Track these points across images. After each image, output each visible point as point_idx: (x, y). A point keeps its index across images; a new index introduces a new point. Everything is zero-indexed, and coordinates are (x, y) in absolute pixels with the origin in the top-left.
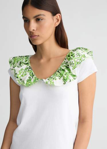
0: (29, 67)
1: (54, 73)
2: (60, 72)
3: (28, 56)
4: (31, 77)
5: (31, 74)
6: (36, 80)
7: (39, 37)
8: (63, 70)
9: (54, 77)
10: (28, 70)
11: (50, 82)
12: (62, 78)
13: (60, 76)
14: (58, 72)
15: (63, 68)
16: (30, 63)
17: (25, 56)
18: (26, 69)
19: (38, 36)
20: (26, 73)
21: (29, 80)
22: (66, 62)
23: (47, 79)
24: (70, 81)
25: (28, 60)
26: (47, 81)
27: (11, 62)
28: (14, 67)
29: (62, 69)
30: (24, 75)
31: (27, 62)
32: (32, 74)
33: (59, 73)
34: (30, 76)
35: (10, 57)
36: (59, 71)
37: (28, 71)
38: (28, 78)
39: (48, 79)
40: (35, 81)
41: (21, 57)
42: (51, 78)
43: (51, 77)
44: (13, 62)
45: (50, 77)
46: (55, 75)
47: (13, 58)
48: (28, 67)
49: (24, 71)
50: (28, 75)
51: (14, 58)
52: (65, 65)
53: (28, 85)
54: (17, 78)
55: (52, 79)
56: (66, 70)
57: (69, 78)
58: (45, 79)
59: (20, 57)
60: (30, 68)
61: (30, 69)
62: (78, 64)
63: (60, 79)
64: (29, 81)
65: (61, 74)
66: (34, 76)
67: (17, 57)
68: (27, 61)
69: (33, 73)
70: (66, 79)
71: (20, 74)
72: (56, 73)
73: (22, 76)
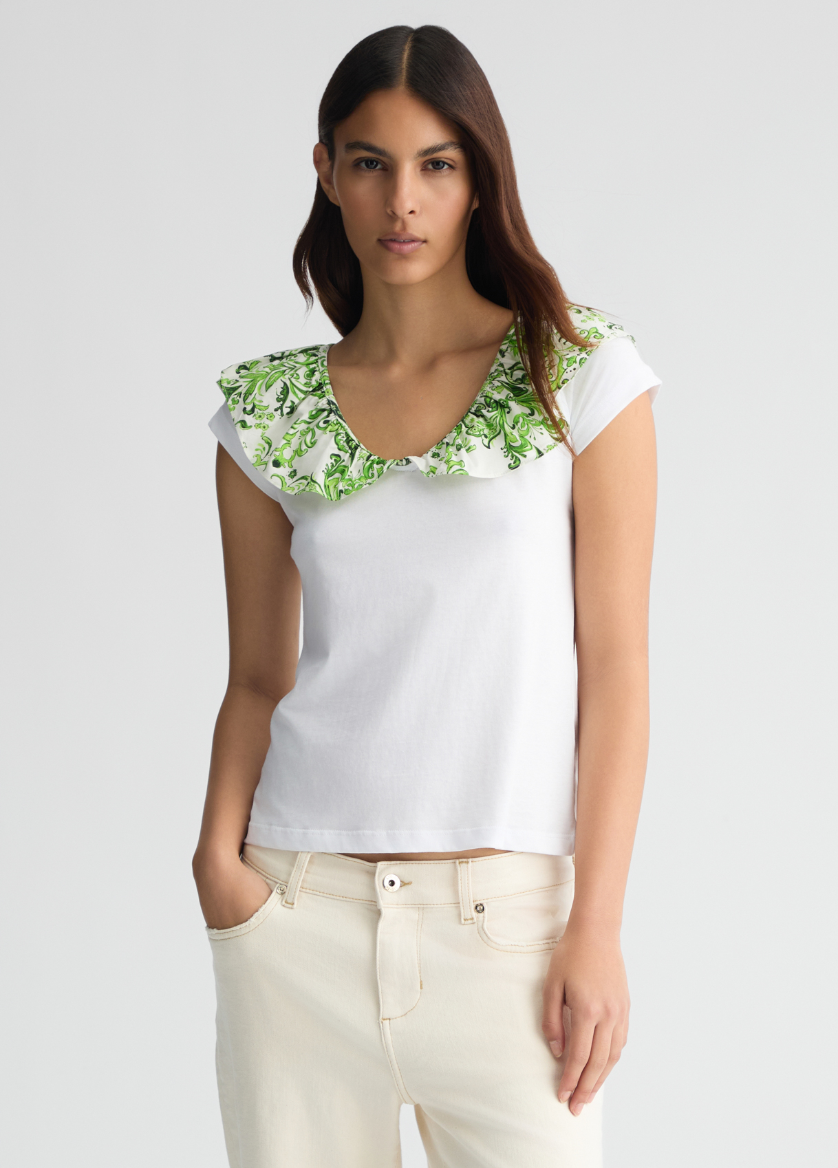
0: (326, 406)
1: (458, 423)
2: (488, 415)
3: (316, 348)
4: (346, 457)
5: (342, 439)
6: (371, 467)
7: (424, 245)
8: (501, 405)
9: (459, 441)
10: (326, 422)
11: (448, 462)
12: (498, 443)
13: (486, 431)
14: (478, 414)
15: (497, 397)
16: (330, 383)
17: (302, 352)
18: (313, 417)
19: (425, 241)
20: (313, 435)
21: (338, 469)
22: (506, 367)
23: (430, 454)
24: (540, 454)
25: (321, 369)
26: (433, 462)
27: (235, 389)
28: (249, 408)
29: (495, 401)
30: (304, 447)
31: (317, 375)
32: (349, 440)
33: (481, 419)
34: (337, 452)
35: (225, 364)
36: (484, 412)
37: (321, 424)
38: (330, 461)
39: (435, 455)
40: (368, 472)
41: (280, 358)
42: (448, 444)
43: (446, 440)
44: (243, 390)
45: (440, 442)
46: (464, 429)
47: (240, 367)
48: (323, 403)
49: (303, 426)
50: (327, 446)
51: (243, 372)
52: (503, 378)
53: (334, 496)
54: (276, 464)
55: (452, 449)
56: (512, 404)
57: (532, 441)
58: (420, 456)
59: (273, 358)
60: (331, 411)
61: (333, 418)
62: (575, 365)
63: (489, 447)
64: (337, 475)
65: (489, 425)
66: (356, 448)
67: (258, 362)
68: (313, 372)
69: (352, 436)
70: (522, 446)
71: (289, 442)
72: (467, 421)
73: (298, 453)
